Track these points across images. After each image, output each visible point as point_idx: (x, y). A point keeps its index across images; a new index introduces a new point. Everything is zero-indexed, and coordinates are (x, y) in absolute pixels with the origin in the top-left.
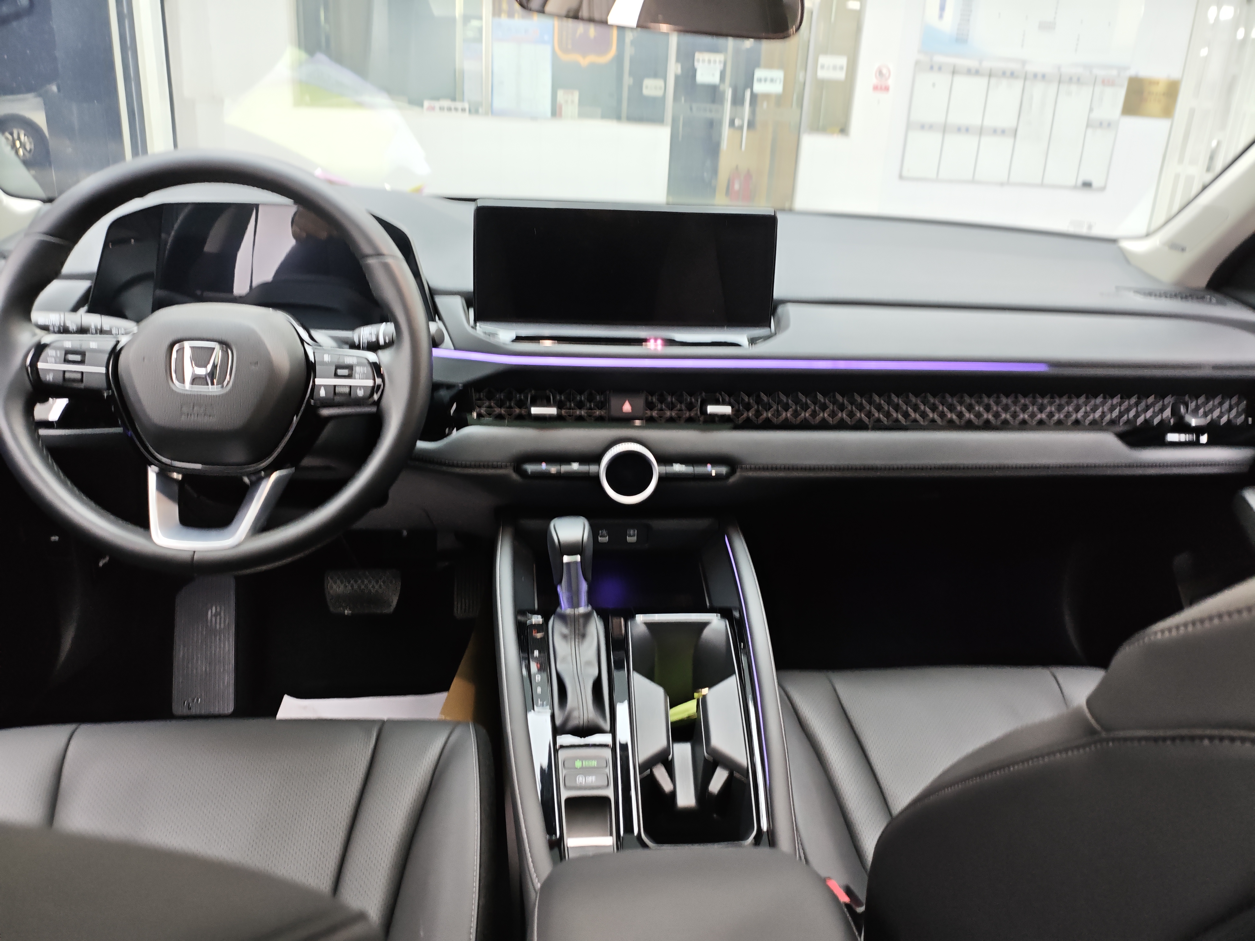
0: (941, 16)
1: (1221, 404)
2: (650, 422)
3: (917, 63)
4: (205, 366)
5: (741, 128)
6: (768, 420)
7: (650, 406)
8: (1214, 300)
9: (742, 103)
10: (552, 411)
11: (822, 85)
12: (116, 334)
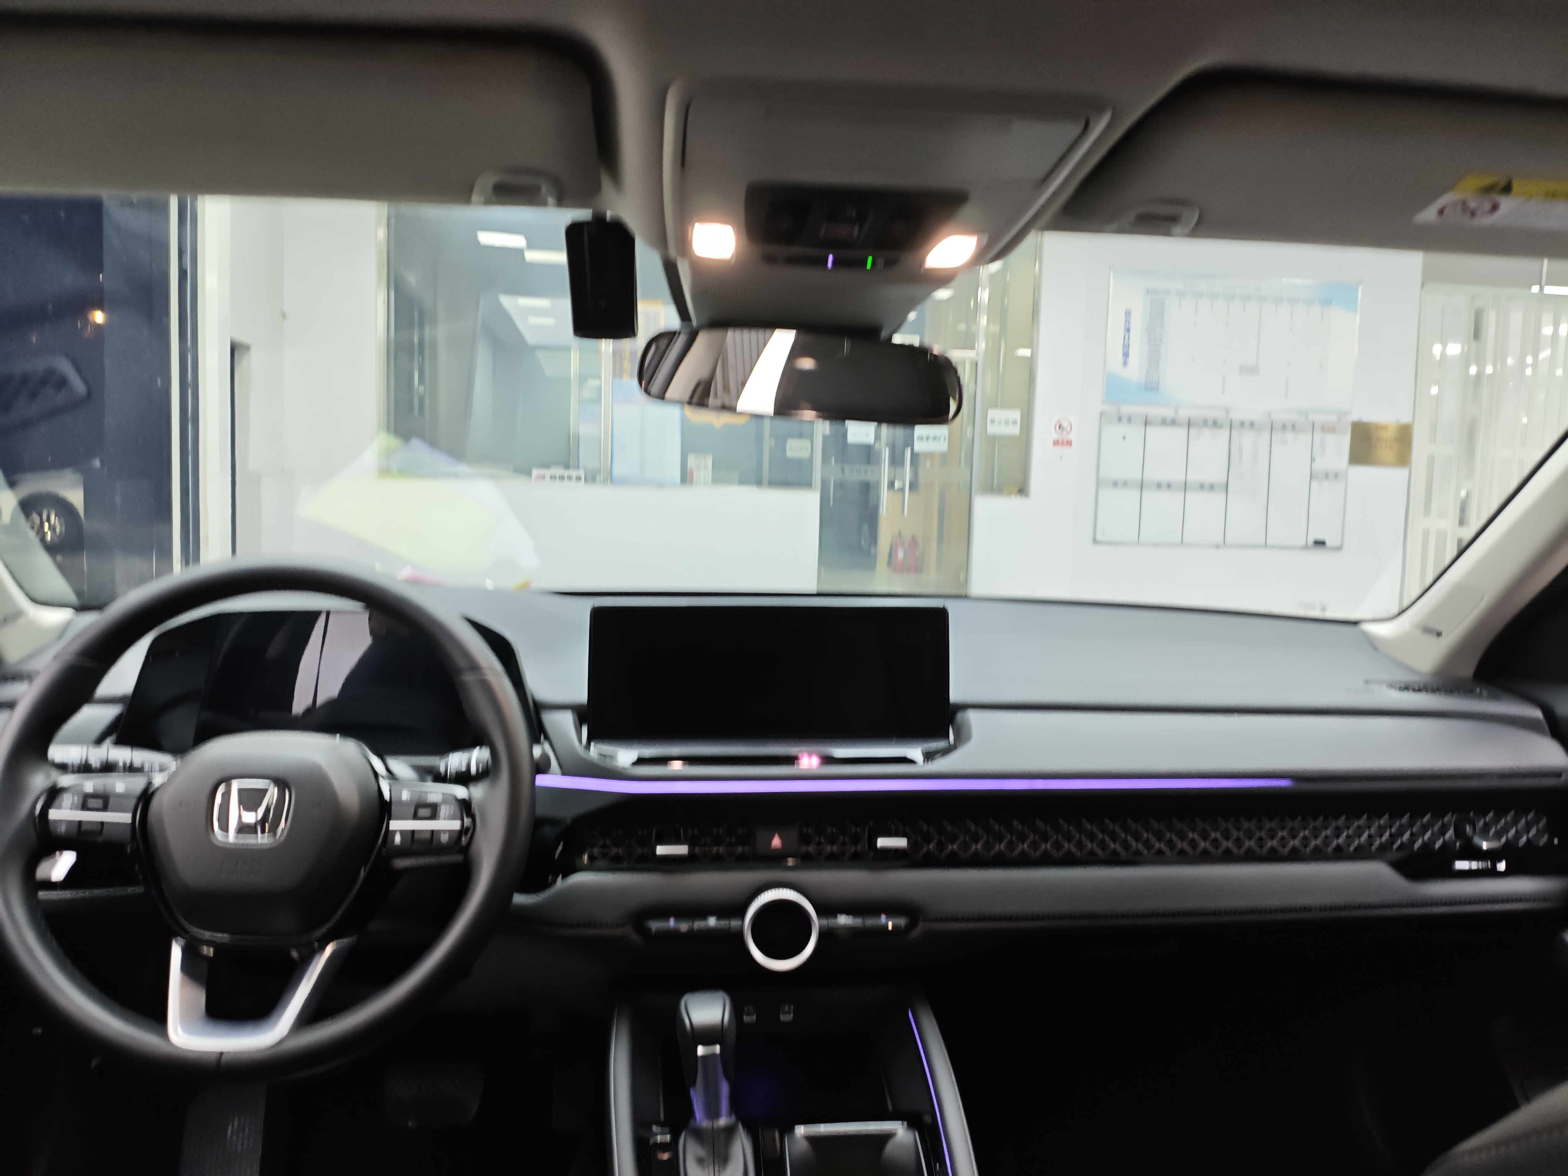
0: (1125, 363)
1: (1515, 822)
2: (807, 861)
3: (1102, 414)
4: (255, 810)
5: (902, 490)
6: (953, 854)
7: (805, 840)
8: (1485, 693)
9: (902, 463)
10: (682, 850)
11: (994, 440)
12: (148, 772)
